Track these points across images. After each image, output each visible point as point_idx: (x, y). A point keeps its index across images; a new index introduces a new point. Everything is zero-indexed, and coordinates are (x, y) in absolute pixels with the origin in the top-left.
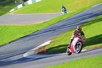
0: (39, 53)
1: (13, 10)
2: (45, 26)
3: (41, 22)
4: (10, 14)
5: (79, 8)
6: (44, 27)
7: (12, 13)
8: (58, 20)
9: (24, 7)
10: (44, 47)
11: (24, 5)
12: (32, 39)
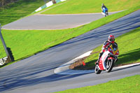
0: (76, 68)
1: (40, 9)
2: (85, 31)
3: (79, 26)
4: (36, 14)
5: (131, 6)
6: (83, 33)
7: (39, 14)
8: (102, 23)
9: (55, 6)
10: (83, 59)
11: (54, 3)
12: (67, 48)
